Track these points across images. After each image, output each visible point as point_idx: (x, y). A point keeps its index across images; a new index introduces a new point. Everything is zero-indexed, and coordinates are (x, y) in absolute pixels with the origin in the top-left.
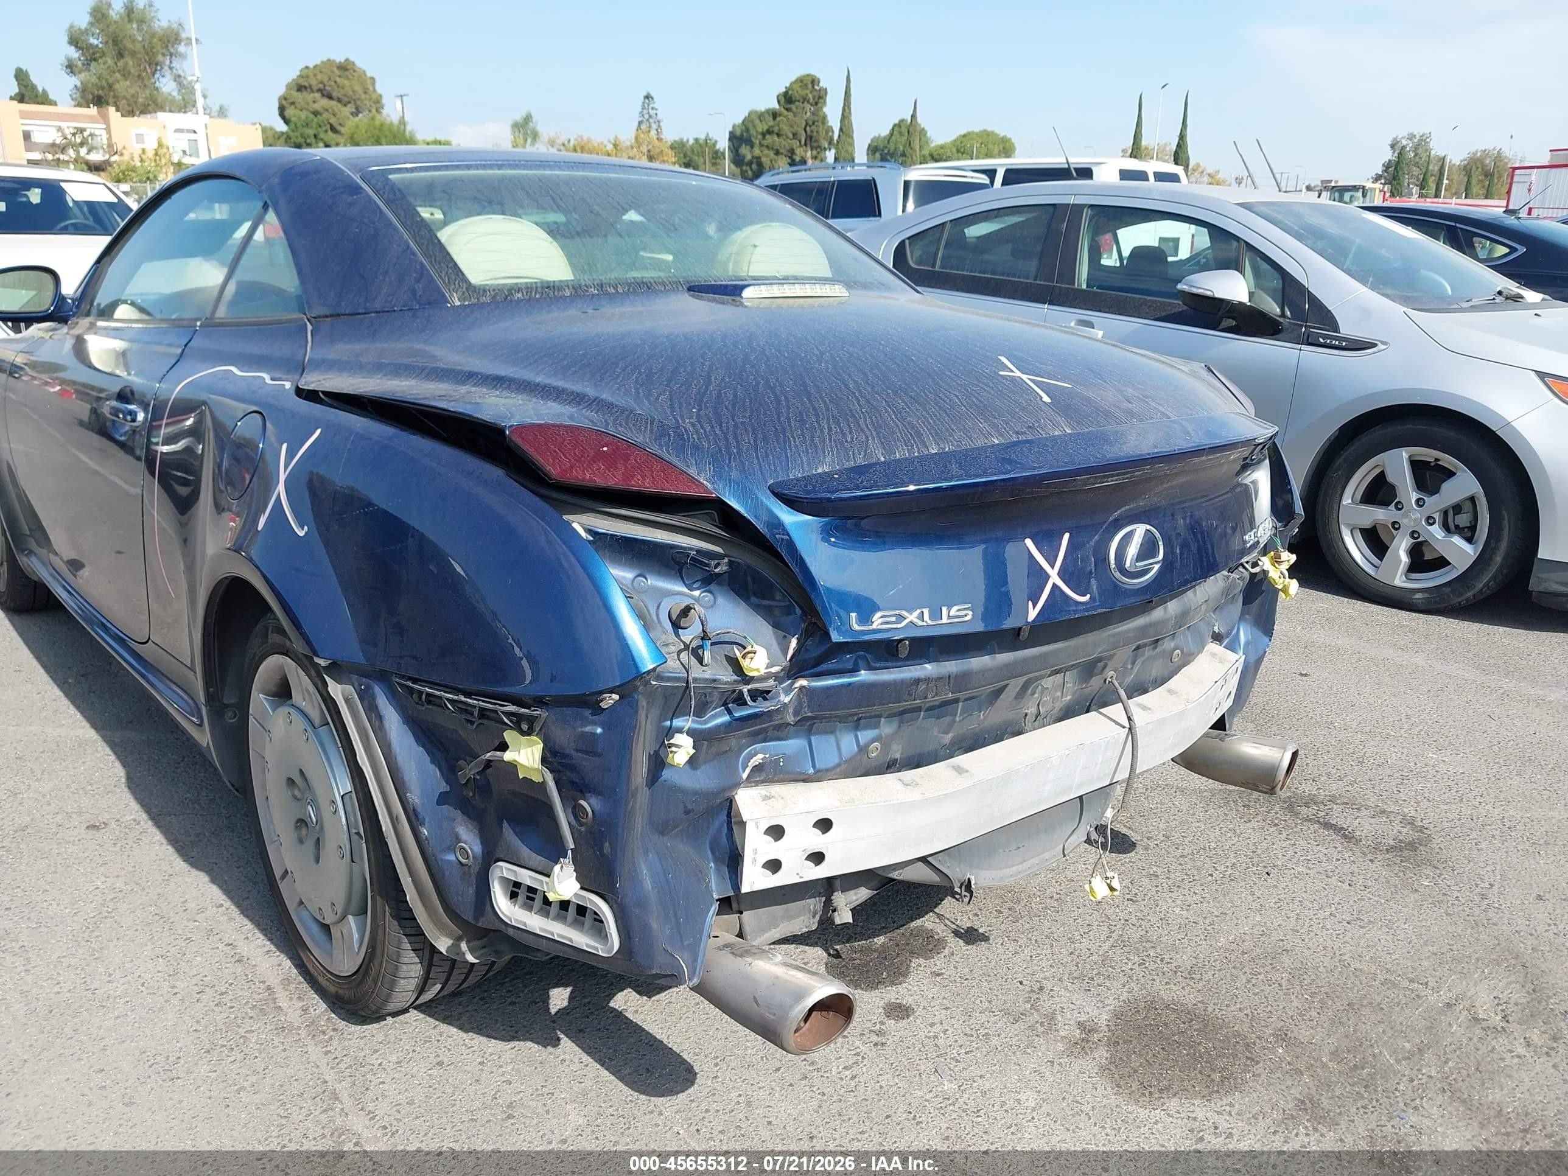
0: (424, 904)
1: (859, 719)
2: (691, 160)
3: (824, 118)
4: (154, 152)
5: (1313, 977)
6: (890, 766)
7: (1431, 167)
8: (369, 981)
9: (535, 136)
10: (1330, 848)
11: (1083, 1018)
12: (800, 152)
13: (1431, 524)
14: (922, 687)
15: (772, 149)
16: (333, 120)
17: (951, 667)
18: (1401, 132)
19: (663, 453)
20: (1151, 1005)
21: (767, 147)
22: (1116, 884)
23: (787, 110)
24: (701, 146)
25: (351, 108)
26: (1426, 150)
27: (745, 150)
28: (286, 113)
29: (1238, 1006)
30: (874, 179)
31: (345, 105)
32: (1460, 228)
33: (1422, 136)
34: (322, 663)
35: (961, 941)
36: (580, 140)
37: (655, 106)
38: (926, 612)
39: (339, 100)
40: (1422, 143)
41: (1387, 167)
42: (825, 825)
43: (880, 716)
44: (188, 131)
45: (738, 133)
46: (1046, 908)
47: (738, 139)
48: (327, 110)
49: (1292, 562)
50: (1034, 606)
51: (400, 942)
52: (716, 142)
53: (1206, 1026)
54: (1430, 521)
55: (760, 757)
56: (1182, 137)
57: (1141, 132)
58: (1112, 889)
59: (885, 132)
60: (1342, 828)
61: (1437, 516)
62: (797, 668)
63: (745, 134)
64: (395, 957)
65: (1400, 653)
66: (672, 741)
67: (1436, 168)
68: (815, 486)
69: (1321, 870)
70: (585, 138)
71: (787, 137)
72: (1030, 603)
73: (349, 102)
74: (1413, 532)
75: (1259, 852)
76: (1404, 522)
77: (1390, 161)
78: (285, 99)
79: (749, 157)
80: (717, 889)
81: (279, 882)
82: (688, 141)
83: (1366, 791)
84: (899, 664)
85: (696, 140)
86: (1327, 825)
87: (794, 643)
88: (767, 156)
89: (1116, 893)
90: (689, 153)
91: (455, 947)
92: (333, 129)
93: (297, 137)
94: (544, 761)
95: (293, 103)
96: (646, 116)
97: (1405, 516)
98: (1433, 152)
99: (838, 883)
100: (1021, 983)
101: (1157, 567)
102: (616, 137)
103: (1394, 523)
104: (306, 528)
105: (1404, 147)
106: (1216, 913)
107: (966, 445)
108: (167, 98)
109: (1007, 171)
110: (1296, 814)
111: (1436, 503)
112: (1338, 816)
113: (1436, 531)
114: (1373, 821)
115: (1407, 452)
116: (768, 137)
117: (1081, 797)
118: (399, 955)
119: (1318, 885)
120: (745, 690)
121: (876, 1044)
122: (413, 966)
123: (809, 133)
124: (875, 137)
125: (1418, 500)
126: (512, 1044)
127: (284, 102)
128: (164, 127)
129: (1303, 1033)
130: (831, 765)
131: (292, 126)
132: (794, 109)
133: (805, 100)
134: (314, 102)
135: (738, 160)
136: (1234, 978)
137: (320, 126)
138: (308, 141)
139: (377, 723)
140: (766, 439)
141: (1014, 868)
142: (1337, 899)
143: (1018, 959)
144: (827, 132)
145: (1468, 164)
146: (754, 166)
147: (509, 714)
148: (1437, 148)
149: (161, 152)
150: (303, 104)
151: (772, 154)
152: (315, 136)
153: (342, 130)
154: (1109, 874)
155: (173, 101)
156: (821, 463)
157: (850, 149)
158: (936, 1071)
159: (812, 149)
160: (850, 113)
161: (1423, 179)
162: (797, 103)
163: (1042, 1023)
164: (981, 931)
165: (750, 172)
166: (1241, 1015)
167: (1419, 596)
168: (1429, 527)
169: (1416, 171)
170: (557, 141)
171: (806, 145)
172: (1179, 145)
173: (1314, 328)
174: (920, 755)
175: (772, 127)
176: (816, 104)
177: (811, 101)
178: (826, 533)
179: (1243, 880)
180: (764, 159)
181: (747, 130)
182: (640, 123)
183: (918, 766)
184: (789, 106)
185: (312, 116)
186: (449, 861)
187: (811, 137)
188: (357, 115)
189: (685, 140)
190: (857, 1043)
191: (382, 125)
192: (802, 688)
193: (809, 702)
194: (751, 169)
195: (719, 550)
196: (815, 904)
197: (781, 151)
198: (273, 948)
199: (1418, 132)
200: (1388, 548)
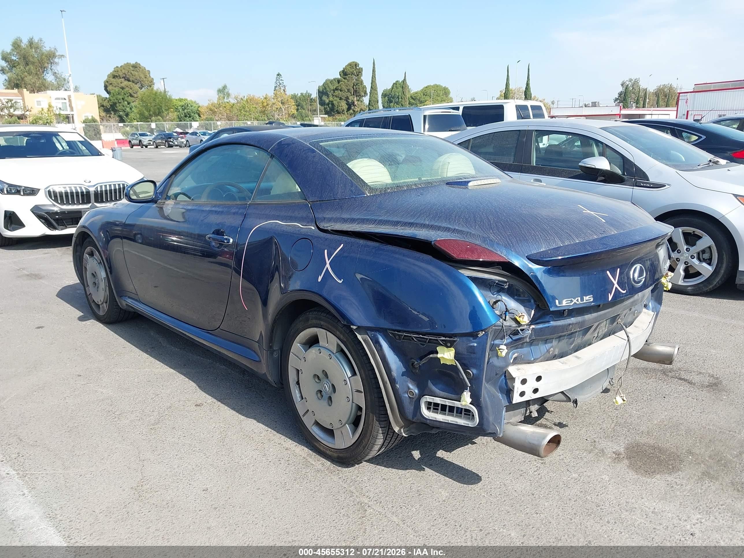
0: (392, 414)
1: (547, 340)
2: (299, 103)
3: (362, 82)
4: (47, 110)
5: (694, 432)
6: (555, 357)
7: (640, 94)
8: (361, 448)
9: (228, 95)
10: (683, 387)
11: (614, 450)
12: (351, 98)
13: (693, 258)
14: (571, 326)
15: (338, 97)
16: (130, 91)
17: (579, 319)
18: (626, 79)
19: (487, 247)
20: (638, 445)
21: (336, 96)
22: (625, 399)
23: (344, 78)
24: (304, 96)
25: (139, 85)
26: (638, 86)
27: (324, 98)
28: (108, 89)
29: (670, 443)
30: (409, 115)
31: (136, 84)
32: (676, 129)
33: (636, 79)
34: (355, 327)
35: (558, 427)
36: (249, 96)
37: (282, 79)
38: (579, 298)
39: (133, 82)
40: (636, 83)
41: (620, 94)
42: (539, 379)
43: (553, 338)
44: (62, 99)
45: (321, 90)
46: (585, 414)
47: (322, 93)
48: (128, 87)
49: (672, 276)
50: (611, 295)
51: (378, 430)
52: (311, 94)
53: (661, 450)
54: (692, 257)
55: (516, 354)
56: (528, 84)
57: (509, 83)
58: (624, 400)
59: (389, 87)
60: (687, 380)
61: (695, 255)
62: (533, 321)
63: (324, 90)
64: (375, 437)
65: (688, 312)
66: (500, 348)
67: (643, 94)
68: (543, 256)
69: (684, 395)
70: (251, 95)
71: (345, 91)
72: (609, 294)
73: (138, 82)
74: (685, 262)
75: (658, 390)
76: (681, 258)
77: (621, 92)
78: (107, 82)
79: (327, 101)
80: (505, 402)
81: (302, 417)
82: (298, 94)
83: (691, 366)
84: (563, 318)
85: (302, 94)
86: (681, 379)
87: (533, 312)
88: (336, 100)
89: (625, 402)
90: (299, 100)
91: (400, 430)
92: (131, 96)
93: (114, 100)
94: (455, 357)
95: (111, 84)
96: (278, 84)
97: (682, 255)
98: (641, 87)
99: (531, 402)
100: (587, 440)
101: (644, 279)
102: (266, 94)
103: (677, 259)
104: (342, 280)
105: (628, 85)
106: (650, 412)
107: (587, 239)
108: (50, 84)
109: (464, 108)
110: (667, 376)
111: (694, 250)
112: (683, 375)
113: (695, 261)
114: (697, 376)
115: (681, 229)
116: (336, 91)
117: (608, 369)
118: (377, 436)
119: (685, 401)
120: (519, 330)
121: (542, 463)
122: (380, 440)
123: (355, 89)
124: (385, 90)
125: (687, 249)
126: (408, 471)
127: (107, 84)
128: (50, 97)
129: (696, 451)
130: (539, 357)
131: (112, 94)
132: (348, 78)
133: (352, 73)
134: (121, 83)
135: (322, 103)
136: (665, 434)
137: (125, 94)
138: (120, 101)
139: (379, 348)
140: (520, 241)
141: (588, 395)
142: (694, 405)
143: (582, 432)
144: (363, 89)
145: (657, 91)
146: (330, 105)
147: (442, 340)
148: (643, 85)
149: (50, 109)
150: (116, 84)
151: (338, 99)
152: (123, 99)
153: (135, 95)
154: (622, 395)
155: (53, 85)
156: (542, 247)
157: (376, 96)
158: (568, 470)
159: (357, 97)
160: (375, 79)
161: (637, 99)
162: (349, 75)
163: (600, 453)
164: (564, 423)
165: (328, 108)
166: (672, 446)
167: (689, 288)
168: (692, 260)
169: (633, 96)
170: (239, 97)
171: (354, 95)
172: (526, 88)
173: (638, 179)
174: (563, 353)
175: (338, 87)
176: (358, 75)
177: (355, 74)
178: (548, 272)
179: (656, 400)
180: (334, 102)
181: (325, 88)
182: (276, 87)
183: (562, 357)
184: (345, 77)
185: (121, 90)
186: (406, 397)
187: (356, 91)
188: (141, 89)
189: (296, 94)
190: (535, 463)
191: (156, 93)
192: (533, 328)
193: (535, 333)
194: (329, 107)
195: (506, 280)
196: (523, 410)
197: (342, 98)
198: (297, 444)
199: (633, 78)
200: (675, 269)
